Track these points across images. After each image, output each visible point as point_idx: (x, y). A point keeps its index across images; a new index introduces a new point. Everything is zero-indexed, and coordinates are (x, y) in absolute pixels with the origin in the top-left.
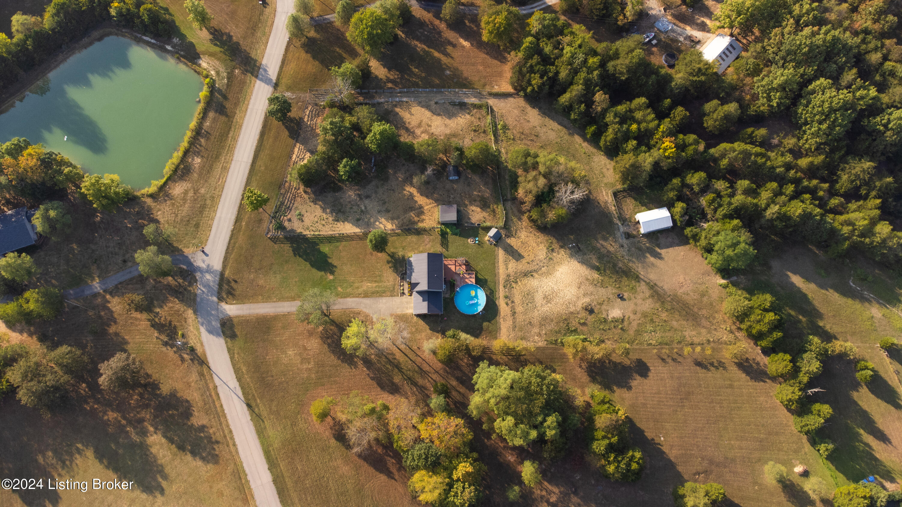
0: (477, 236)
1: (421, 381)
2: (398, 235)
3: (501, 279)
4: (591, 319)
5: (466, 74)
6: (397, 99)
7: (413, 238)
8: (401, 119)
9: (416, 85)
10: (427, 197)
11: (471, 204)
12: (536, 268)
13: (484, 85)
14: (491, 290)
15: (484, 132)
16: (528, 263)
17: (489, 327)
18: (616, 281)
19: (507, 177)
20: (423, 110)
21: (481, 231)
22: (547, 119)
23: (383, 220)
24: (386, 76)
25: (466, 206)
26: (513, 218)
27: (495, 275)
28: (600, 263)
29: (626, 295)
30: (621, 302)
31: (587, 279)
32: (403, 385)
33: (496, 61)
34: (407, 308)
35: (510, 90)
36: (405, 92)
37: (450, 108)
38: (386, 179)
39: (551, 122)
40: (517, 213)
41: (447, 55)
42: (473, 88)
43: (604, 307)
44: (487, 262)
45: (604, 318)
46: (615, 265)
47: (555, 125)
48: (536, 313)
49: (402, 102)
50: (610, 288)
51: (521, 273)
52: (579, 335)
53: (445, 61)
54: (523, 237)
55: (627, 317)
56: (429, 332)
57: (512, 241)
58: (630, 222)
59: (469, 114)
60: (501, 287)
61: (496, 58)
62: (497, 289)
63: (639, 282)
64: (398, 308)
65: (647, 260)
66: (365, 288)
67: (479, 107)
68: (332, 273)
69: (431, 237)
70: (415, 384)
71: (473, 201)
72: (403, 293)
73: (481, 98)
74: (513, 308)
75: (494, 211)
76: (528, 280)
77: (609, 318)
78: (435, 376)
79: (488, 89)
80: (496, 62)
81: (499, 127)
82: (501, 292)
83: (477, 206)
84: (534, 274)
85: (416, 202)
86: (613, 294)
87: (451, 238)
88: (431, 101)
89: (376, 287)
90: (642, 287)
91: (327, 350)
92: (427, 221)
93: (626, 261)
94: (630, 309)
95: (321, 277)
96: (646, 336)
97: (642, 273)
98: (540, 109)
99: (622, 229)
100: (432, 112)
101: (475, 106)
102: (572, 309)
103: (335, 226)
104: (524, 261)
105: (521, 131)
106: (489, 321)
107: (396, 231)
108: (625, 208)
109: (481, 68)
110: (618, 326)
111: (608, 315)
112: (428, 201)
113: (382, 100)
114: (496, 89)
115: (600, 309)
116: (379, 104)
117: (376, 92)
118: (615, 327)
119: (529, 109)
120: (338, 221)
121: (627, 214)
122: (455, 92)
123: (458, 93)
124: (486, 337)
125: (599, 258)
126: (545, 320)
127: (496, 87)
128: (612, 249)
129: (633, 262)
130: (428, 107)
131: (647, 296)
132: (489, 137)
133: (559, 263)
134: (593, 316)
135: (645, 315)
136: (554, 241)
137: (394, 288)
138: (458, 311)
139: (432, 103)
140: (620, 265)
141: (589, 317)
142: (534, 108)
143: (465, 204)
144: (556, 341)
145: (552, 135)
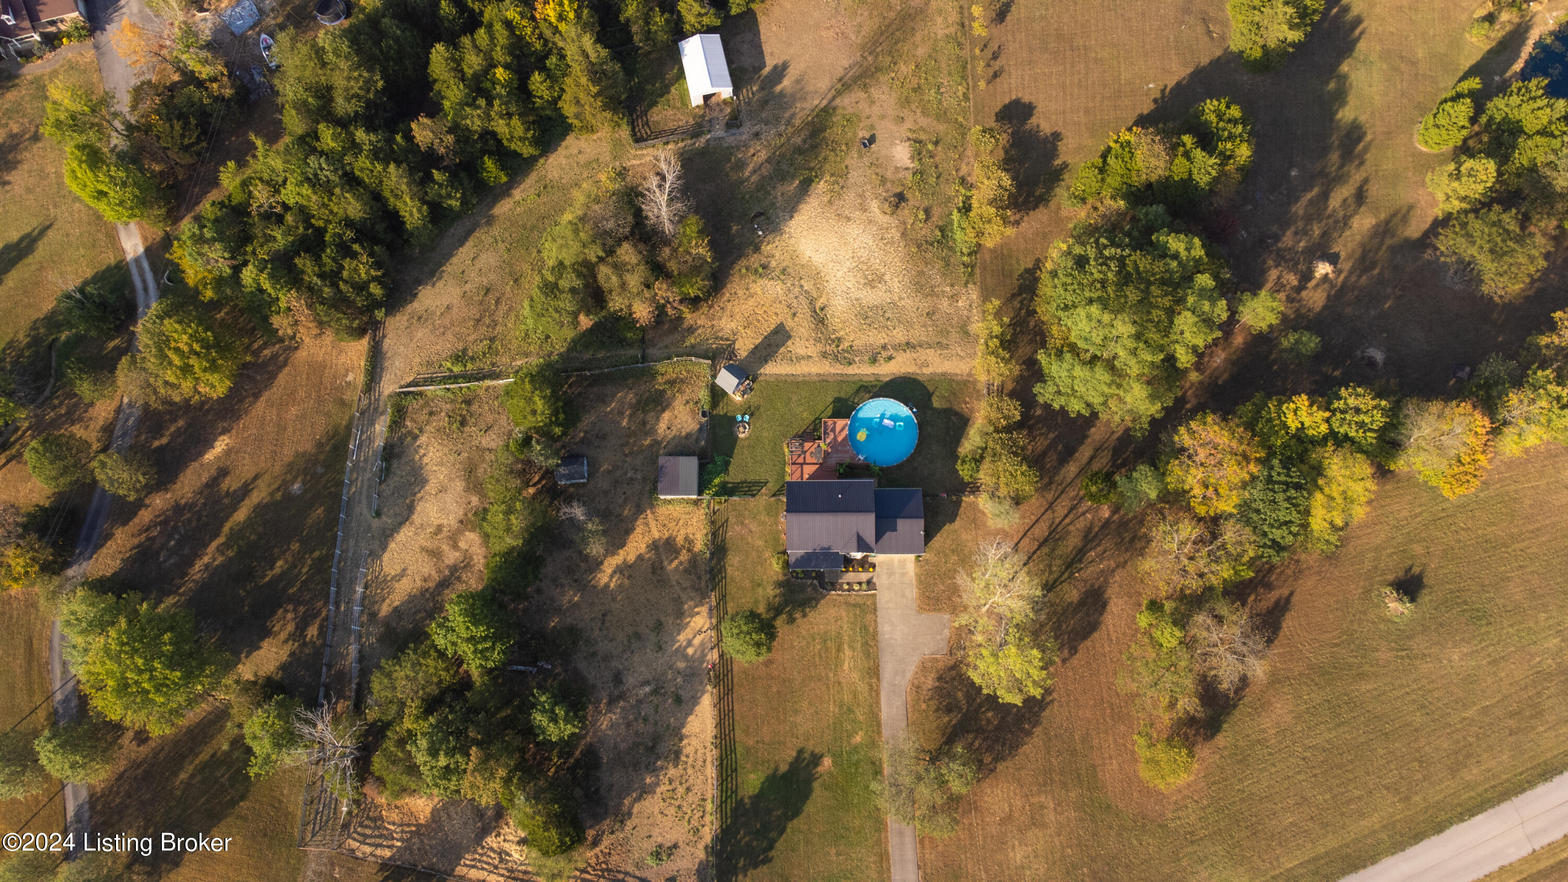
0: (734, 418)
1: (1073, 542)
2: (723, 598)
3: (832, 371)
4: (915, 197)
5: (307, 446)
6: (357, 609)
7: (733, 563)
8: (412, 599)
9: (321, 567)
10: (628, 531)
11: (653, 431)
12: (804, 302)
13: (343, 403)
14: (858, 391)
15: (468, 402)
16: (794, 315)
17: (944, 397)
18: (833, 150)
19: (587, 356)
20: (392, 545)
21: (720, 411)
22: (448, 268)
23: (682, 638)
24: (286, 641)
25: (657, 443)
26: (688, 344)
27: (823, 381)
28: (793, 177)
29: (863, 134)
30: (878, 143)
31: (830, 202)
32: (1086, 581)
33: (280, 376)
34: (904, 574)
35: (364, 344)
36: (338, 593)
37: (393, 481)
38: (573, 633)
39: (454, 260)
40: (677, 336)
41: (246, 490)
42: (348, 428)
43: (889, 175)
44: (795, 398)
45: (914, 174)
46: (799, 151)
47: (464, 253)
48: (908, 303)
49: (364, 597)
50: (848, 161)
51: (816, 329)
52: (952, 224)
53: (264, 494)
54: (733, 325)
55: (909, 135)
56: (958, 523)
57: (744, 347)
58: (703, 116)
59: (416, 438)
60: (851, 370)
61: (273, 376)
62: (856, 378)
63: (834, 109)
64: (904, 596)
65: (789, 91)
66: (855, 676)
67: (400, 413)
68: (816, 759)
69: (732, 520)
70: (1081, 553)
71: (645, 428)
72: (869, 582)
73: (376, 409)
74: (898, 347)
75: (672, 383)
76: (833, 316)
77: (912, 166)
78: (1061, 509)
79: (351, 396)
80: (282, 378)
81: (457, 369)
82: (863, 370)
83: (658, 419)
84: (819, 304)
85: (640, 557)
86: (861, 156)
87: (734, 475)
88: (369, 528)
89: (852, 648)
90: (846, 102)
91: (1009, 763)
92: (690, 530)
93: (790, 130)
94: (894, 128)
95: (826, 788)
96: (949, 102)
97: (816, 102)
98: (419, 282)
99: (719, 131)
100: (401, 524)
101: (396, 424)
102: (895, 234)
103: (690, 761)
104: (789, 324)
105: (472, 323)
106: (930, 395)
107: (714, 603)
108: (671, 125)
109: (294, 411)
110: (930, 152)
111: (907, 169)
112: (639, 529)
113: (353, 650)
114: (357, 377)
115: (893, 182)
116: (361, 657)
117: (329, 667)
118: (931, 157)
119: (416, 306)
120: (678, 753)
121: (685, 120)
122: (351, 472)
123: (356, 465)
124: (966, 403)
125: (783, 179)
126: (920, 286)
127: (350, 377)
128: (763, 155)
129: (793, 115)
130: (386, 536)
131: (862, 95)
132: (482, 392)
133: (794, 256)
134: (908, 195)
135: (905, 102)
136: (743, 262)
137: (855, 605)
138: (908, 460)
139: (375, 523)
140: (798, 140)
141: (911, 203)
142: (415, 296)
143: (651, 446)
144: (965, 265)
145: (488, 259)
